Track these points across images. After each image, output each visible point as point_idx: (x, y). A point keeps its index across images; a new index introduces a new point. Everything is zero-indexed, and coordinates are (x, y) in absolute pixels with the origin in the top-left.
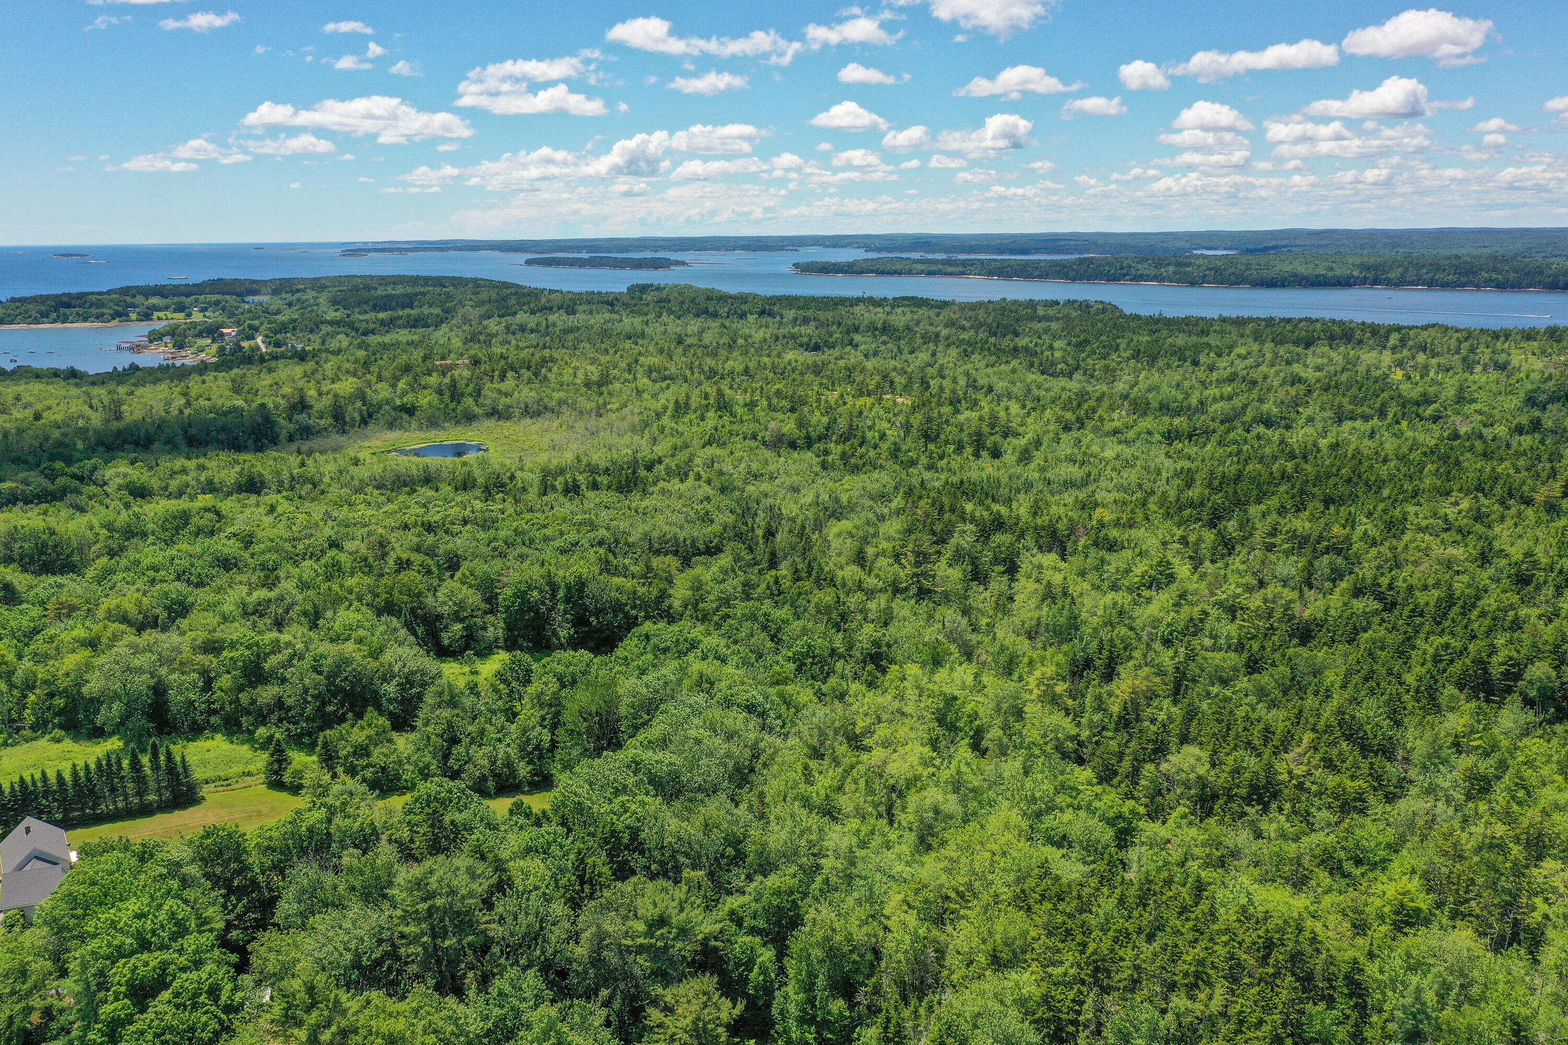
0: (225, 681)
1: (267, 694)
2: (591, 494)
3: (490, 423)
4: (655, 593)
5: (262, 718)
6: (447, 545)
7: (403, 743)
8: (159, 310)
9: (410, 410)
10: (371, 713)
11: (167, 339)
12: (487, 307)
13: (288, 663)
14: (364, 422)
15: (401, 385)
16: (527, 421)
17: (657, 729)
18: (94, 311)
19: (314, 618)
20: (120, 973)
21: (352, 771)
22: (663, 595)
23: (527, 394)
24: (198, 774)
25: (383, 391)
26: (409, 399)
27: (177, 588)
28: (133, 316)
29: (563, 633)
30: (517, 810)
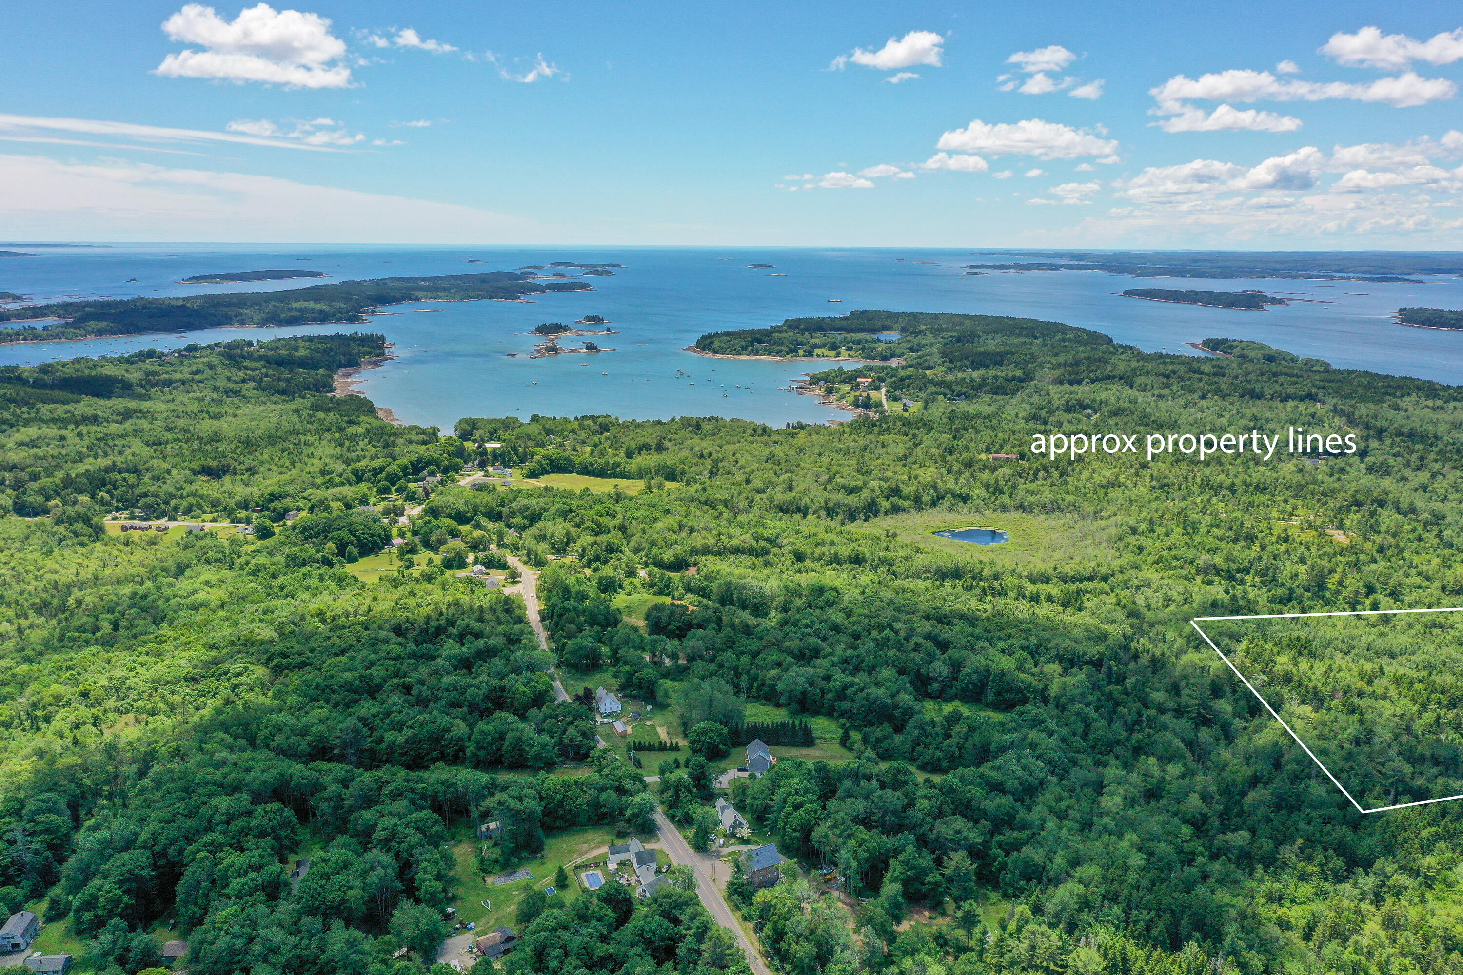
0: (830, 696)
1: (846, 705)
2: (1045, 604)
3: (1016, 515)
4: (1041, 687)
5: (842, 715)
6: (946, 633)
7: (898, 738)
8: (819, 347)
9: (965, 499)
10: (886, 724)
11: (821, 383)
12: (1061, 370)
13: (856, 693)
14: (934, 504)
15: (962, 480)
16: (1043, 517)
17: (999, 761)
18: (777, 348)
19: (871, 671)
20: (791, 799)
21: (874, 748)
22: (1046, 688)
23: (1047, 495)
24: (816, 734)
25: (950, 483)
26: (965, 490)
27: (815, 641)
28: (801, 352)
29: (990, 698)
30: (927, 780)
